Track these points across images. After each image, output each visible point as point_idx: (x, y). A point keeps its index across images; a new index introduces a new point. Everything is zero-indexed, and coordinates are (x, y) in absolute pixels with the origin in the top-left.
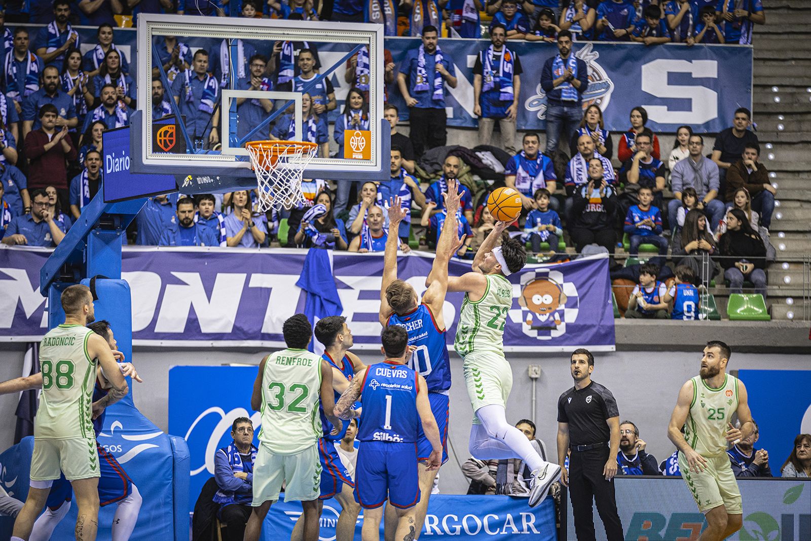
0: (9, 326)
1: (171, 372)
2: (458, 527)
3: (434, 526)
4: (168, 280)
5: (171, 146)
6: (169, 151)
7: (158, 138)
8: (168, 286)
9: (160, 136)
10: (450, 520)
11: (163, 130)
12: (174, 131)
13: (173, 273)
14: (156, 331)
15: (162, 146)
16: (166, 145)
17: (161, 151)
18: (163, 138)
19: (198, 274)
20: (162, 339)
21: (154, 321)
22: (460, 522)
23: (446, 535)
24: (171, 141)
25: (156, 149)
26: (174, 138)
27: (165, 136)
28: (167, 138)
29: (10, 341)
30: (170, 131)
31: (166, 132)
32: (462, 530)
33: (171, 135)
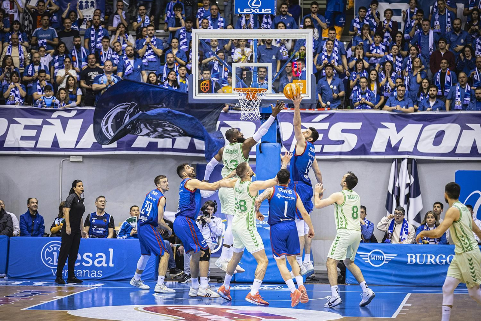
0: (384, 151)
1: (456, 173)
2: (444, 261)
3: (432, 260)
4: (464, 127)
5: (207, 90)
6: (206, 93)
7: (201, 87)
8: (464, 131)
9: (202, 85)
10: (441, 257)
11: (203, 83)
12: (209, 83)
13: (467, 124)
14: (456, 153)
15: (203, 90)
16: (205, 90)
17: (202, 92)
18: (203, 86)
19: (479, 125)
20: (459, 156)
21: (455, 148)
22: (446, 258)
23: (437, 264)
24: (207, 88)
25: (200, 91)
26: (209, 86)
27: (204, 85)
28: (205, 86)
29: (384, 158)
30: (207, 83)
31: (205, 84)
32: (446, 262)
33: (207, 85)
